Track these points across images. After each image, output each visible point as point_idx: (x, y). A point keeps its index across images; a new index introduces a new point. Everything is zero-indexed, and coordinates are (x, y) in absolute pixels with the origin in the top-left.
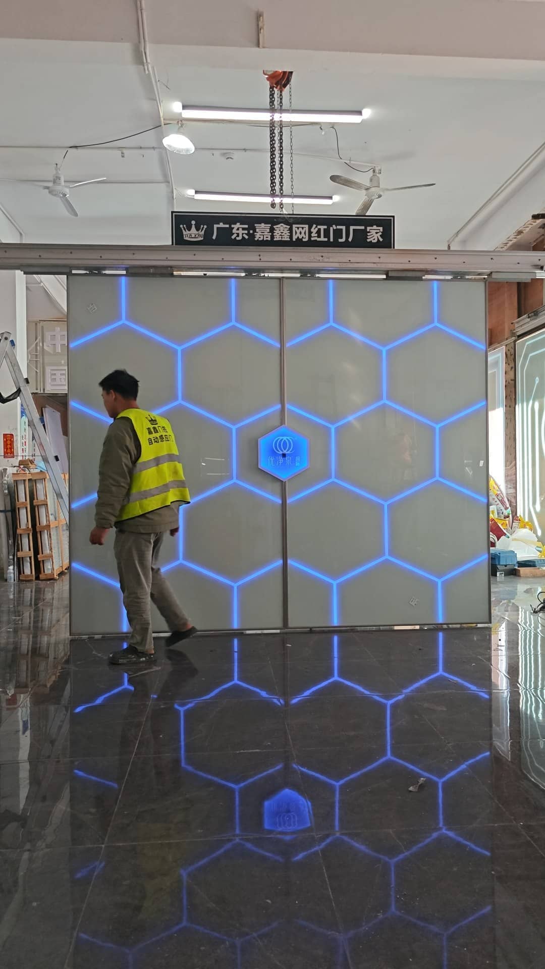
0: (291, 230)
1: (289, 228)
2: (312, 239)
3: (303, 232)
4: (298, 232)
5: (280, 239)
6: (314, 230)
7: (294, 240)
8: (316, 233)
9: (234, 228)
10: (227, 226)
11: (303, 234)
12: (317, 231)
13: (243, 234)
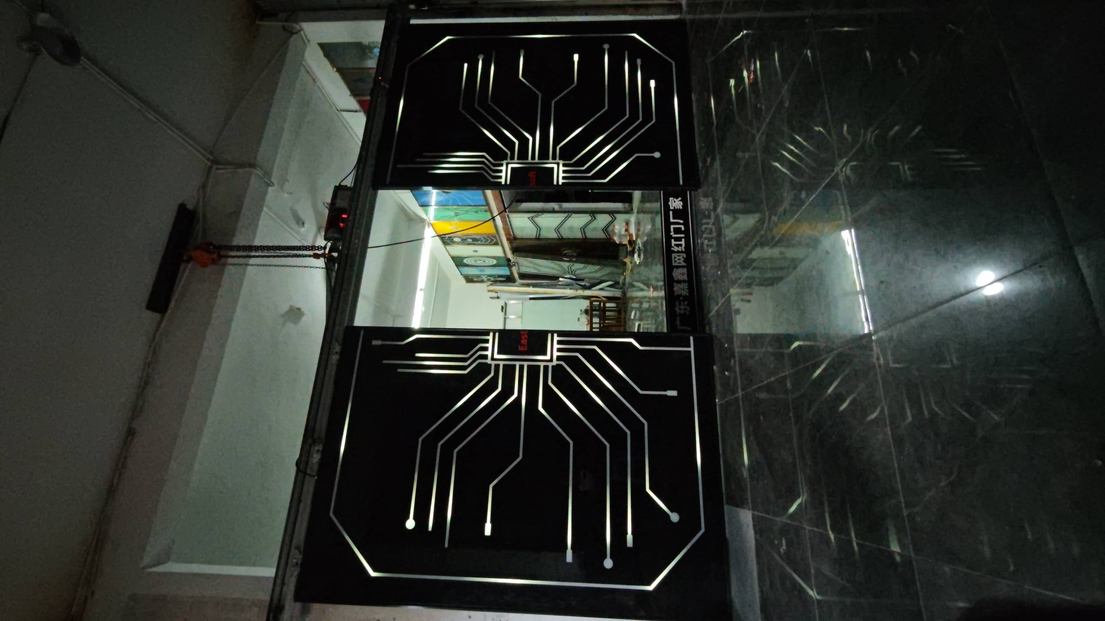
0: (677, 267)
1: (676, 268)
2: (683, 250)
3: (678, 258)
4: (679, 261)
5: (686, 275)
6: (676, 249)
7: (685, 264)
8: (679, 247)
9: (680, 313)
10: (678, 318)
11: (680, 257)
12: (677, 246)
13: (684, 305)
